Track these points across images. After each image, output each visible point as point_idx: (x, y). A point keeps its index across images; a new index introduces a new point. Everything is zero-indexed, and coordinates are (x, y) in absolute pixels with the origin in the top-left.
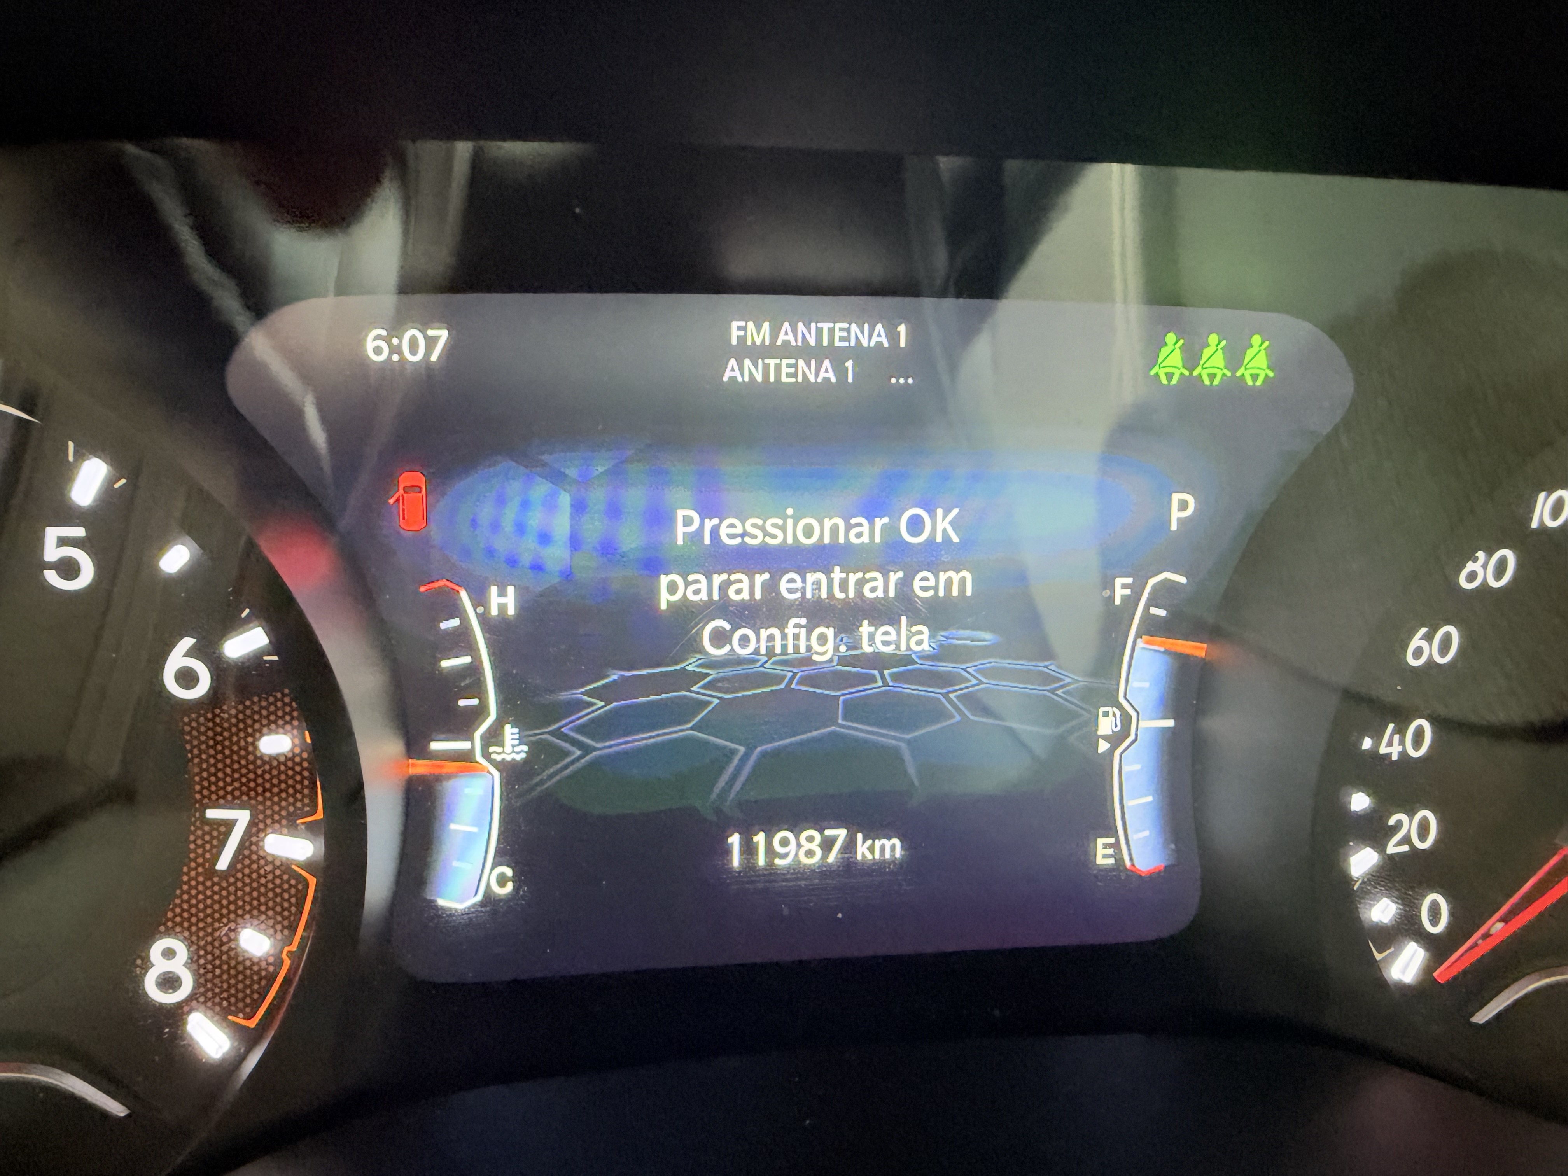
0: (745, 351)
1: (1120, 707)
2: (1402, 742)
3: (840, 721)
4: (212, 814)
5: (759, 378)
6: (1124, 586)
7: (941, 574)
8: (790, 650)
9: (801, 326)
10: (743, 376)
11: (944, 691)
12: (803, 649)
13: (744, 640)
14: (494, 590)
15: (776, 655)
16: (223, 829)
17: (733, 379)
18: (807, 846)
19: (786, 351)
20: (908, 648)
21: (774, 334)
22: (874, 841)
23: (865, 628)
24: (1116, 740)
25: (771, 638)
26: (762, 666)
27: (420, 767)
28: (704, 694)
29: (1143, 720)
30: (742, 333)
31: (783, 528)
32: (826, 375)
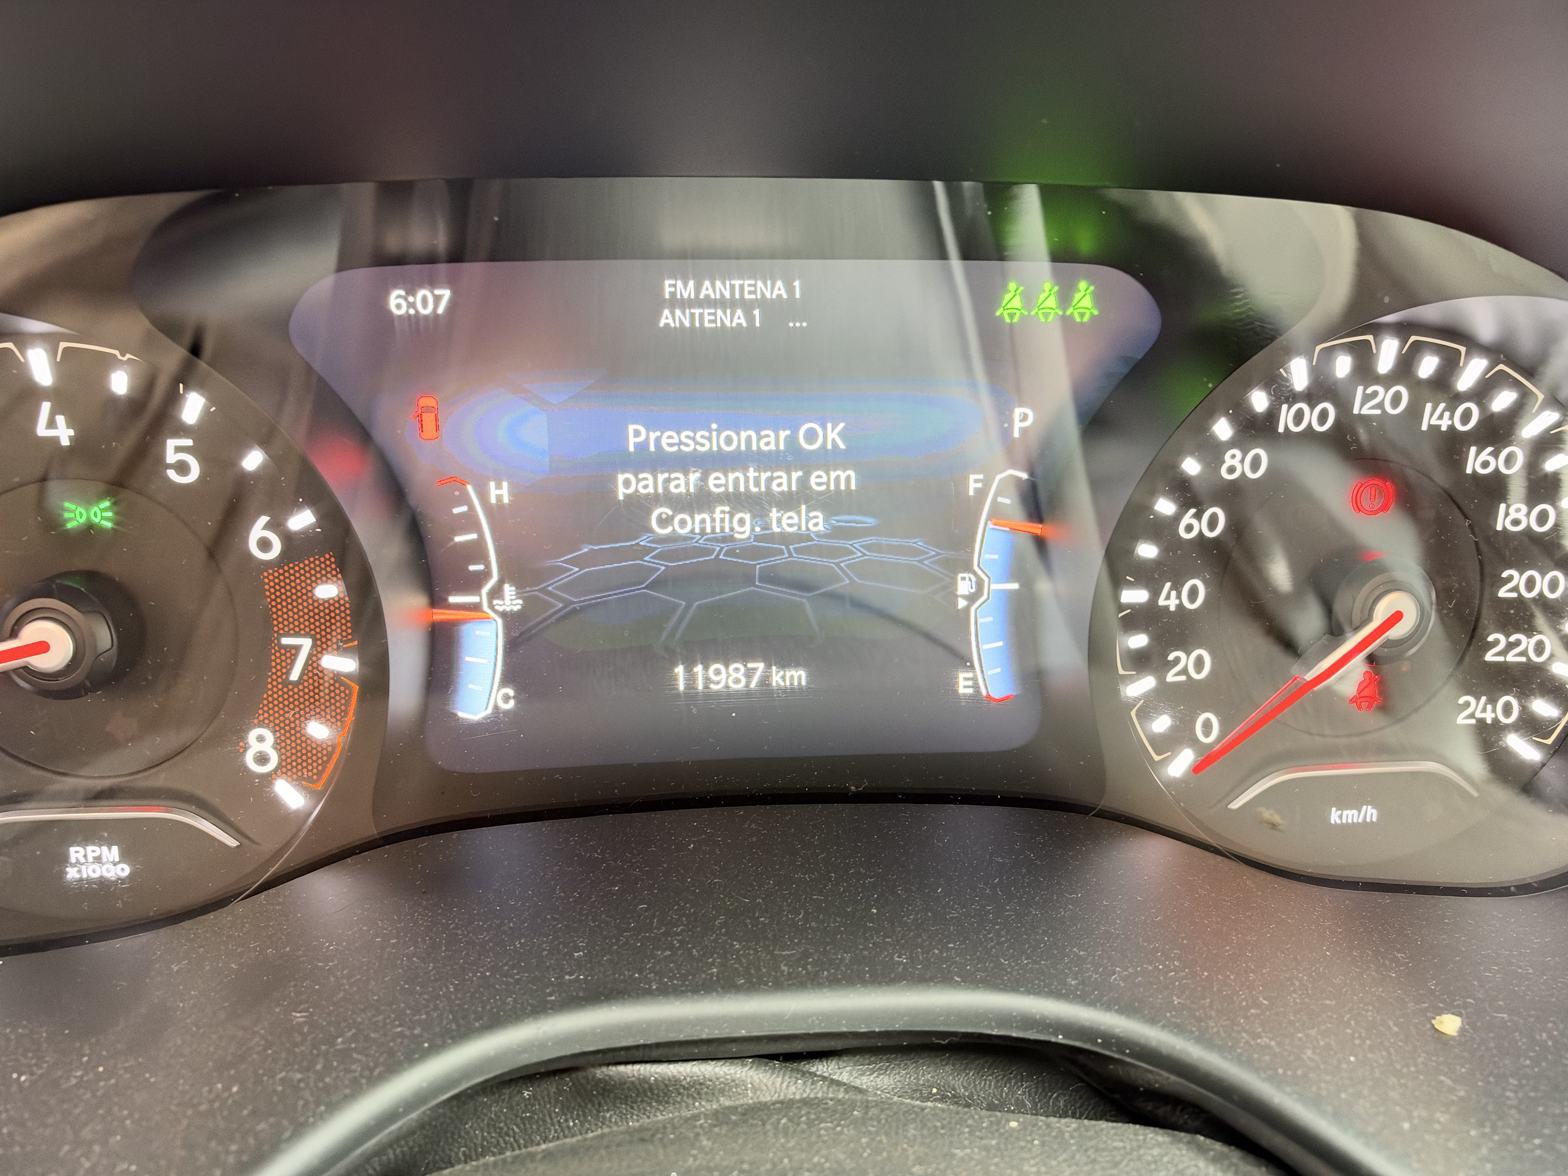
0: (675, 303)
1: (975, 574)
2: (1179, 597)
3: (757, 583)
4: (285, 641)
5: (687, 324)
6: (976, 481)
7: (832, 473)
8: (718, 530)
9: (718, 284)
10: (674, 322)
11: (837, 561)
12: (727, 530)
13: (683, 523)
14: (492, 484)
15: (707, 534)
16: (293, 651)
17: (667, 325)
18: (734, 675)
19: (708, 302)
20: (808, 529)
21: (698, 290)
22: (785, 671)
23: (774, 514)
24: (972, 598)
25: (703, 521)
26: (696, 542)
27: (440, 615)
28: (654, 563)
29: (993, 583)
30: (673, 289)
31: (710, 439)
32: (739, 321)
